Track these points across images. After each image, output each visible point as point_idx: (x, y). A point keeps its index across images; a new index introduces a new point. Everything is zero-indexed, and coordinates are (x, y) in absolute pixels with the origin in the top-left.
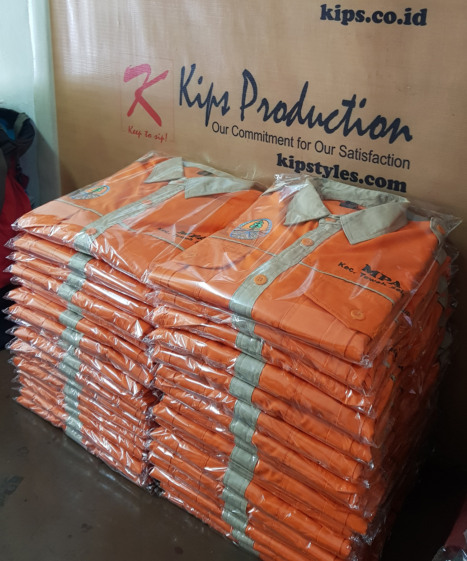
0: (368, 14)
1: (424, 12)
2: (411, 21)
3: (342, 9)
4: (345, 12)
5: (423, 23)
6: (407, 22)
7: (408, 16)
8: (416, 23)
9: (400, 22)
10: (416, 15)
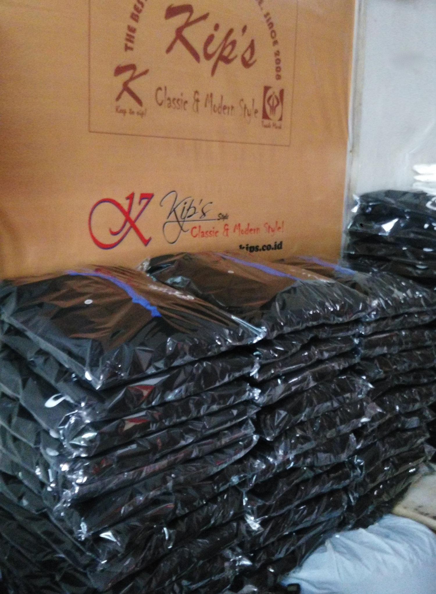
0: (260, 247)
1: (281, 243)
2: (277, 248)
3: (249, 246)
4: (251, 247)
5: (281, 248)
6: (275, 249)
7: (275, 245)
8: (278, 248)
9: (273, 249)
10: (279, 245)
